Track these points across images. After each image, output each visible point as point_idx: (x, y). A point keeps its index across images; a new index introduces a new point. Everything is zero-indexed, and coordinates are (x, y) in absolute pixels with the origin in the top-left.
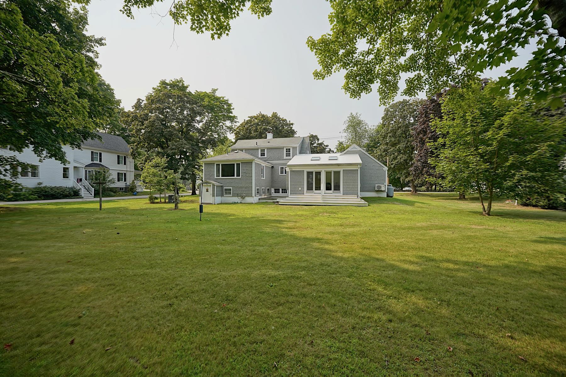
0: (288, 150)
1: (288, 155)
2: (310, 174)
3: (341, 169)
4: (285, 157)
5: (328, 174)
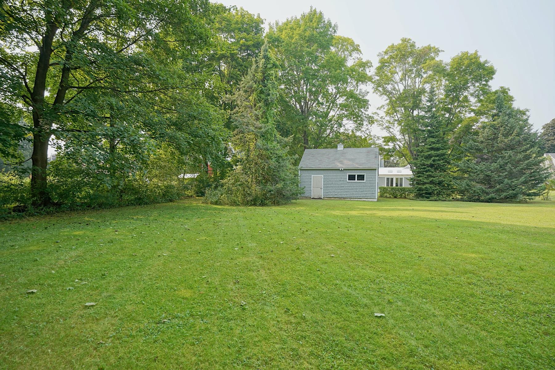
2: (388, 179)
3: (403, 177)
5: (397, 179)
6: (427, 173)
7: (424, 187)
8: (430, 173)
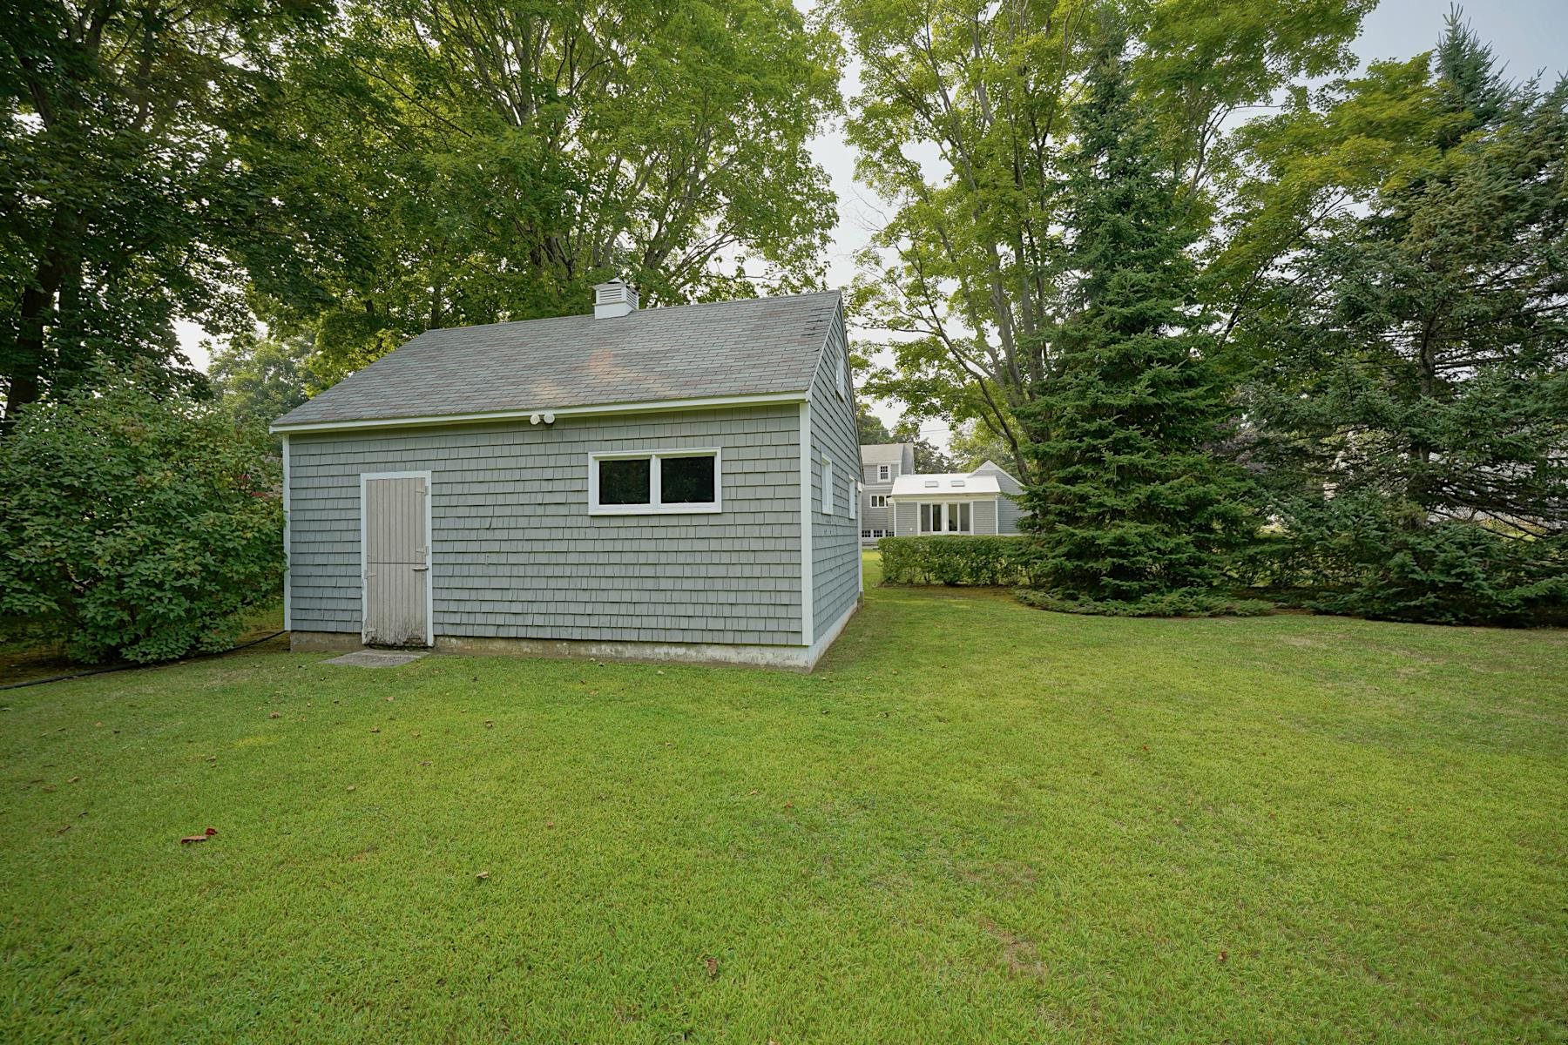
0: (884, 469)
1: (884, 476)
2: (925, 508)
3: (971, 501)
4: (879, 480)
5: (952, 508)
6: (1124, 459)
7: (1106, 536)
8: (1137, 458)
